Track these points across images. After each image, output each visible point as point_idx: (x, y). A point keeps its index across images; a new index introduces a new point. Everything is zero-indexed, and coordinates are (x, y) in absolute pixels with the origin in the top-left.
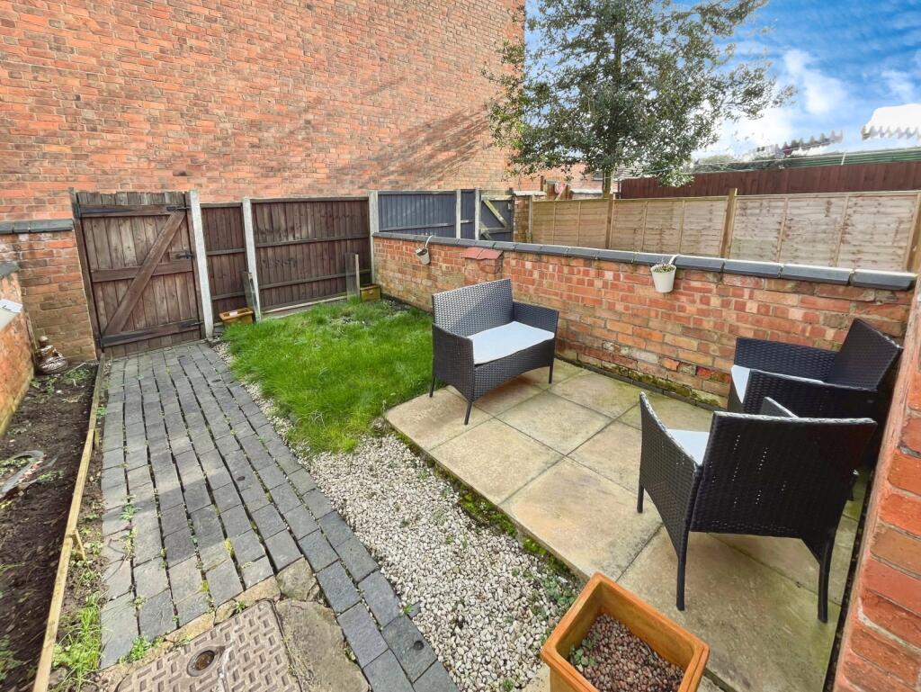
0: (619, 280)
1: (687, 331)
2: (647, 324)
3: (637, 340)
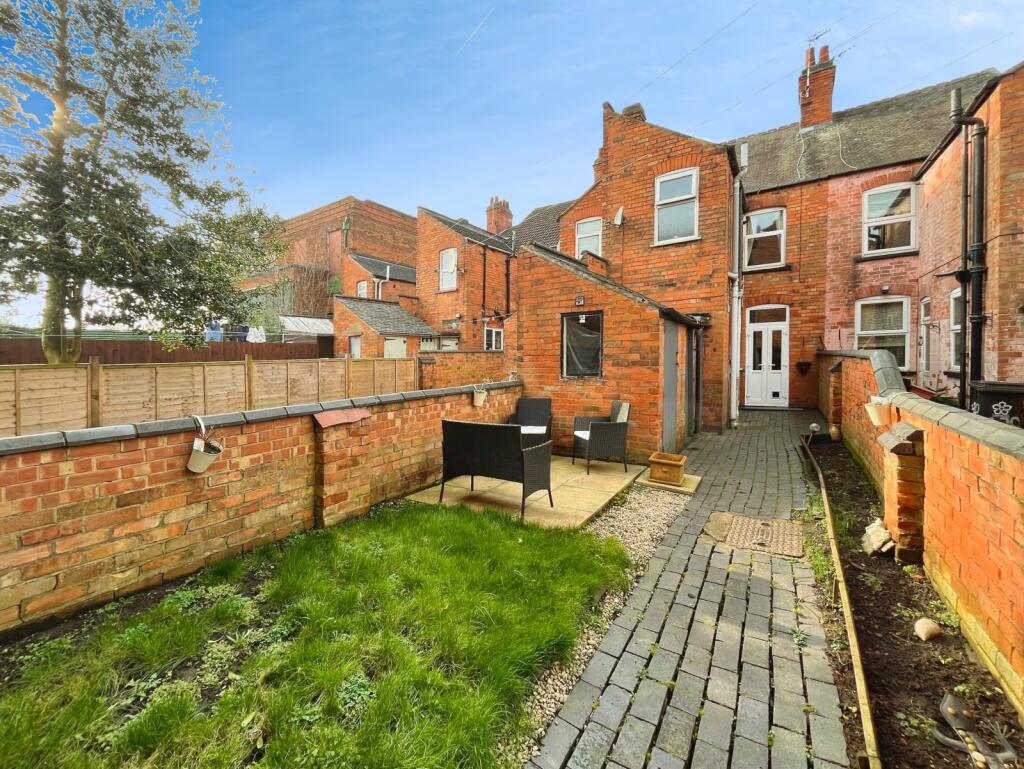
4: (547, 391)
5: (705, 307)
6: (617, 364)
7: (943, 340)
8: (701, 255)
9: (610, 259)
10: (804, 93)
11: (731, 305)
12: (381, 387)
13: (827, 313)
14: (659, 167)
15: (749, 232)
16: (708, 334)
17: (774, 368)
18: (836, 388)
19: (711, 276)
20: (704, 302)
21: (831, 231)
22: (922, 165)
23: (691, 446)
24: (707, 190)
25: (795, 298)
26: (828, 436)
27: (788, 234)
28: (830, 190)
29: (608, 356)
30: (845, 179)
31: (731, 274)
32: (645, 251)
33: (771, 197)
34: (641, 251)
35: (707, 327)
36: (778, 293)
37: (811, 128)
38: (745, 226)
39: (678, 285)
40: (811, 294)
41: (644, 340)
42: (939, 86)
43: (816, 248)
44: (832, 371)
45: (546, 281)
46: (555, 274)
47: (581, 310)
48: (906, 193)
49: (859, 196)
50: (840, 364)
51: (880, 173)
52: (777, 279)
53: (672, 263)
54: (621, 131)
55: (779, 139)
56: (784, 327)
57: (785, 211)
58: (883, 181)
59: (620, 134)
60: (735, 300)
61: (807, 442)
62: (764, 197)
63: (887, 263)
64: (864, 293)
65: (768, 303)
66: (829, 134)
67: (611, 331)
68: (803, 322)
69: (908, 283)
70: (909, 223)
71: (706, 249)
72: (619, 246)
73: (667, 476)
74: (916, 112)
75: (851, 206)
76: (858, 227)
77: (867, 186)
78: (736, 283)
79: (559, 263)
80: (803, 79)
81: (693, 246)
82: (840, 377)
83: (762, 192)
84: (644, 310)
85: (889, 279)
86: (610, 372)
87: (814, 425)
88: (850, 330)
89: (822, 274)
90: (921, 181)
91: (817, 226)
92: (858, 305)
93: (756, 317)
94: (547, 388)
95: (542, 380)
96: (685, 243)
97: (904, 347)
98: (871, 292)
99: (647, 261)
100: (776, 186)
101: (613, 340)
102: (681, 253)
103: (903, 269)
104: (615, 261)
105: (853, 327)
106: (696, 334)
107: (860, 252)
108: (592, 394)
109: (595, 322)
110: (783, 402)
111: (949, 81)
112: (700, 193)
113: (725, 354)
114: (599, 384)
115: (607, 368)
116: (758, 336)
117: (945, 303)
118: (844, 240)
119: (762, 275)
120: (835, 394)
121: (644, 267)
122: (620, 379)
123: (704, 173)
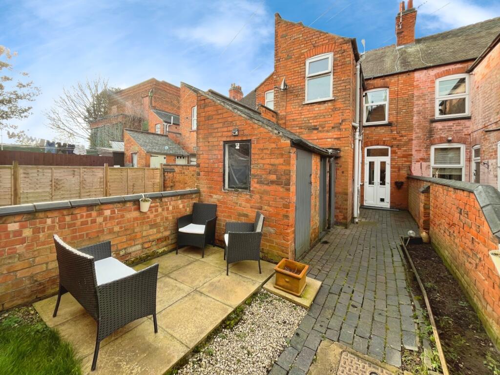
0: (115, 213)
1: (152, 227)
2: (134, 231)
3: (129, 242)
4: (215, 199)
5: (337, 144)
6: (260, 182)
7: (492, 173)
8: (334, 109)
9: (279, 112)
10: (399, 26)
11: (354, 144)
12: (133, 186)
13: (414, 152)
14: (308, 52)
15: (367, 102)
16: (338, 162)
17: (381, 184)
18: (425, 204)
19: (341, 124)
20: (336, 140)
21: (416, 102)
22: (473, 63)
23: (324, 239)
24: (339, 67)
25: (394, 143)
26: (421, 239)
27: (390, 104)
28: (416, 78)
29: (255, 176)
30: (425, 71)
31: (354, 124)
32: (300, 107)
33: (380, 82)
34: (297, 107)
35: (337, 158)
36: (384, 139)
37: (403, 46)
38: (364, 98)
39: (320, 129)
40: (404, 140)
41: (280, 164)
42: (477, 24)
43: (407, 113)
44: (423, 192)
45: (214, 117)
46: (220, 112)
47: (236, 139)
48: (462, 81)
49: (433, 82)
50: (429, 187)
51: (447, 68)
52: (383, 131)
53: (316, 115)
54: (285, 31)
55: (385, 52)
56: (387, 159)
57: (388, 89)
58: (448, 73)
59: (284, 33)
60: (357, 141)
61: (405, 244)
62: (376, 81)
63: (451, 123)
64: (436, 141)
65: (378, 145)
66: (413, 49)
67: (257, 156)
68: (399, 157)
69: (463, 136)
70: (464, 99)
71: (338, 106)
72: (284, 104)
73: (288, 285)
74: (464, 37)
75: (429, 88)
76: (433, 100)
77: (438, 76)
78: (358, 130)
79: (222, 104)
80: (398, 18)
81: (330, 104)
82: (428, 197)
83: (375, 78)
84: (279, 140)
85: (452, 133)
86: (255, 188)
87: (411, 232)
88: (428, 163)
89: (410, 128)
90: (473, 72)
91: (407, 99)
92: (433, 148)
93: (370, 153)
94: (215, 196)
95: (212, 191)
96: (324, 102)
97: (461, 175)
98: (441, 141)
99: (301, 113)
100: (382, 75)
101: (259, 163)
102: (321, 109)
103: (460, 128)
104: (282, 113)
105: (429, 161)
106: (329, 161)
107: (434, 116)
108: (244, 203)
109: (246, 150)
110: (387, 205)
111: (483, 21)
112: (334, 70)
113: (350, 175)
114: (248, 197)
115: (254, 185)
116: (372, 164)
117: (493, 149)
118: (424, 108)
119: (374, 128)
120: (425, 208)
121: (299, 117)
122: (262, 193)
123: (336, 56)
